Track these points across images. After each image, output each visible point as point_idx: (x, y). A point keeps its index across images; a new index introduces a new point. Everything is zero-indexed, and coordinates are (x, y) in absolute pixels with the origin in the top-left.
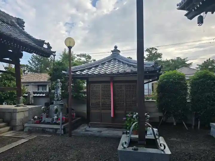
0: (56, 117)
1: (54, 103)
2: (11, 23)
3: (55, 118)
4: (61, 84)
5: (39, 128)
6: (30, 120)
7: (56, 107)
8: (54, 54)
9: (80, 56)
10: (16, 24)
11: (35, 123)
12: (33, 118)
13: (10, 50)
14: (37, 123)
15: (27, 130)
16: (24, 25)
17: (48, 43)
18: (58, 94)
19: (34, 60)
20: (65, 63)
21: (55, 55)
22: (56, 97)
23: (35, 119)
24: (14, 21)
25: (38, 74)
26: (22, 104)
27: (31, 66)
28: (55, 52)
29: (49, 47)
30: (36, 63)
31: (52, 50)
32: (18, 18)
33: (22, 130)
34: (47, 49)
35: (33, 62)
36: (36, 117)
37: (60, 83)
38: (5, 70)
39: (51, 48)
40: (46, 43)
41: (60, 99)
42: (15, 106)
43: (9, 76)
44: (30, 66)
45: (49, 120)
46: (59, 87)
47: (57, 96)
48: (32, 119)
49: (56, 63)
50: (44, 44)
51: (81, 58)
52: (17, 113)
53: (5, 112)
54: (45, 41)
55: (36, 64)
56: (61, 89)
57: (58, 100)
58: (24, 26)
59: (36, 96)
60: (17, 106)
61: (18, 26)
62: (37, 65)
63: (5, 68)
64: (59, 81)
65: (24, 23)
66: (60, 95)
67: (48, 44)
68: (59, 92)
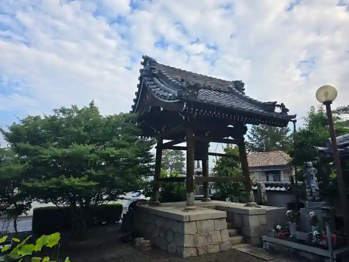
0: (315, 233)
1: (307, 205)
2: (229, 90)
3: (315, 235)
4: (315, 171)
5: (287, 247)
6: (270, 231)
7: (312, 213)
8: (293, 119)
9: (338, 113)
10: (235, 89)
11: (278, 238)
12: (275, 228)
13: (229, 125)
14: (281, 238)
15: (267, 247)
16: (244, 88)
17: (282, 104)
18: (313, 189)
19: (255, 132)
20: (317, 131)
21: (296, 121)
22: (308, 194)
23: (277, 230)
24: (231, 86)
25: (264, 154)
26: (254, 203)
27: (252, 143)
28: (294, 117)
29: (285, 110)
30: (259, 137)
31: (289, 114)
32: (237, 81)
33: (261, 246)
34: (281, 113)
35: (254, 136)
36: (279, 227)
37: (313, 169)
38: (224, 153)
39: (288, 110)
40: (278, 106)
41: (317, 198)
42: (244, 206)
43: (230, 160)
44: (250, 142)
45: (303, 236)
46: (312, 176)
47: (311, 192)
48: (273, 230)
49: (299, 134)
50: (276, 107)
51: (340, 116)
52: (250, 217)
53: (233, 213)
54: (276, 102)
55: (258, 139)
56: (316, 179)
57: (314, 200)
58: (244, 90)
59: (270, 191)
60: (247, 206)
61: (237, 91)
62: (260, 140)
63: (225, 150)
64: (311, 165)
65: (243, 84)
66: (316, 190)
67: (282, 106)
68: (314, 184)
